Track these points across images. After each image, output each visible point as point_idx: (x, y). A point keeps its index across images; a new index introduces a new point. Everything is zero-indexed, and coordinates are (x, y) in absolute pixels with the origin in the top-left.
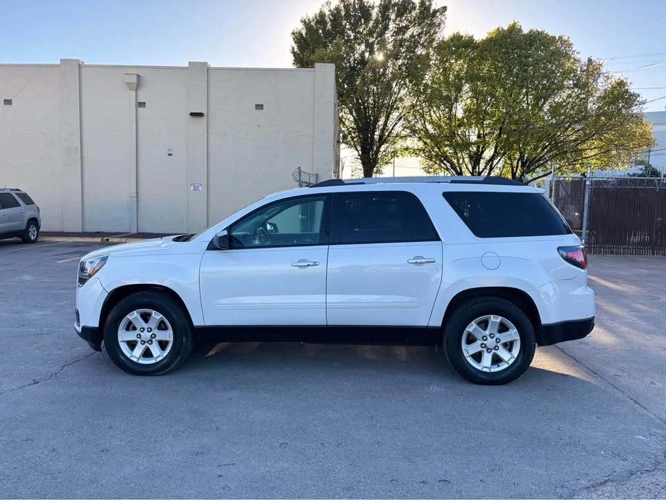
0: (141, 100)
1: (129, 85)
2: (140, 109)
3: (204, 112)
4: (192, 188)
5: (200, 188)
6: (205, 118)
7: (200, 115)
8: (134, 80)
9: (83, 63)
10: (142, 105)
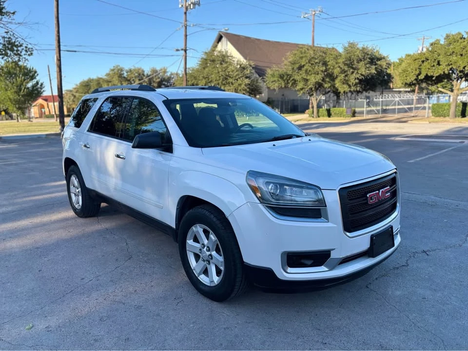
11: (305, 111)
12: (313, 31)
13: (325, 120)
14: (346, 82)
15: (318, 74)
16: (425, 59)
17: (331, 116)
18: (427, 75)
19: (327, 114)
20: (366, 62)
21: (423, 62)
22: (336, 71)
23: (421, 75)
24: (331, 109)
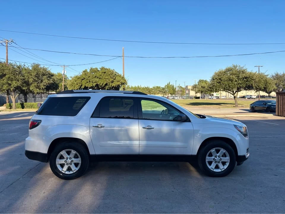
11: (4, 104)
12: (7, 53)
13: (20, 110)
14: (38, 87)
15: (18, 81)
16: (83, 78)
17: (24, 108)
18: (85, 86)
19: (21, 106)
20: (47, 76)
21: (82, 79)
22: (31, 80)
23: (82, 86)
24: (24, 104)
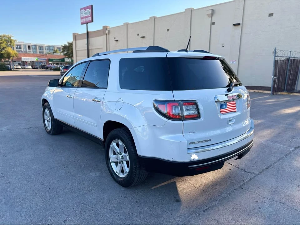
0: (213, 21)
1: (208, 15)
2: (213, 26)
3: (241, 22)
4: (231, 62)
5: (235, 62)
6: (240, 26)
7: (239, 24)
8: (210, 12)
9: (193, 9)
10: (213, 24)
